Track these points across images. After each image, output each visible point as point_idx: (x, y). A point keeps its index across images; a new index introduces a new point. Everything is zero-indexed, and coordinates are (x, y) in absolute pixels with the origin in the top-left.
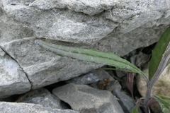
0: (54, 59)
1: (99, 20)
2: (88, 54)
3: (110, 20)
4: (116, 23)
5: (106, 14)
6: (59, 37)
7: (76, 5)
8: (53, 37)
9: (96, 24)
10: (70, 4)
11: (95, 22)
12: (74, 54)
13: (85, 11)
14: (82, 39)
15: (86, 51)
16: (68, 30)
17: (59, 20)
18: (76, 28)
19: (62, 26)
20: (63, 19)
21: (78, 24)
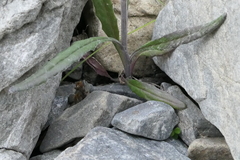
0: (26, 104)
1: (45, 18)
2: (62, 60)
3: (54, 9)
4: (61, 7)
5: (47, 6)
6: (21, 70)
7: (15, 22)
8: (15, 76)
9: (45, 24)
10: (8, 26)
11: (43, 23)
12: (52, 70)
13: (29, 20)
14: (45, 50)
15: (58, 58)
16: (25, 55)
17: (6, 55)
18: (31, 46)
19: (15, 57)
20: (9, 50)
21: (29, 40)
